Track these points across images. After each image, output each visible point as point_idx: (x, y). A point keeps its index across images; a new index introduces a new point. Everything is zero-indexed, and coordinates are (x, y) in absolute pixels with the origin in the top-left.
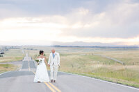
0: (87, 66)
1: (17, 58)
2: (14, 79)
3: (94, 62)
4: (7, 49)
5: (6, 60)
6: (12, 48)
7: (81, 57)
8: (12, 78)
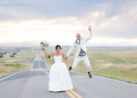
0: (96, 65)
1: (28, 58)
4: (18, 50)
6: (23, 48)
8: (24, 79)
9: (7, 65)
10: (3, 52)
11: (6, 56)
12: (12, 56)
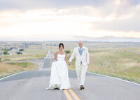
0: (118, 65)
1: (37, 56)
2: (25, 82)
3: (127, 60)
4: (26, 45)
5: (25, 58)
6: (33, 43)
7: (111, 54)
8: (24, 80)
9: (13, 64)
10: (8, 48)
11: (12, 53)
12: (19, 53)
